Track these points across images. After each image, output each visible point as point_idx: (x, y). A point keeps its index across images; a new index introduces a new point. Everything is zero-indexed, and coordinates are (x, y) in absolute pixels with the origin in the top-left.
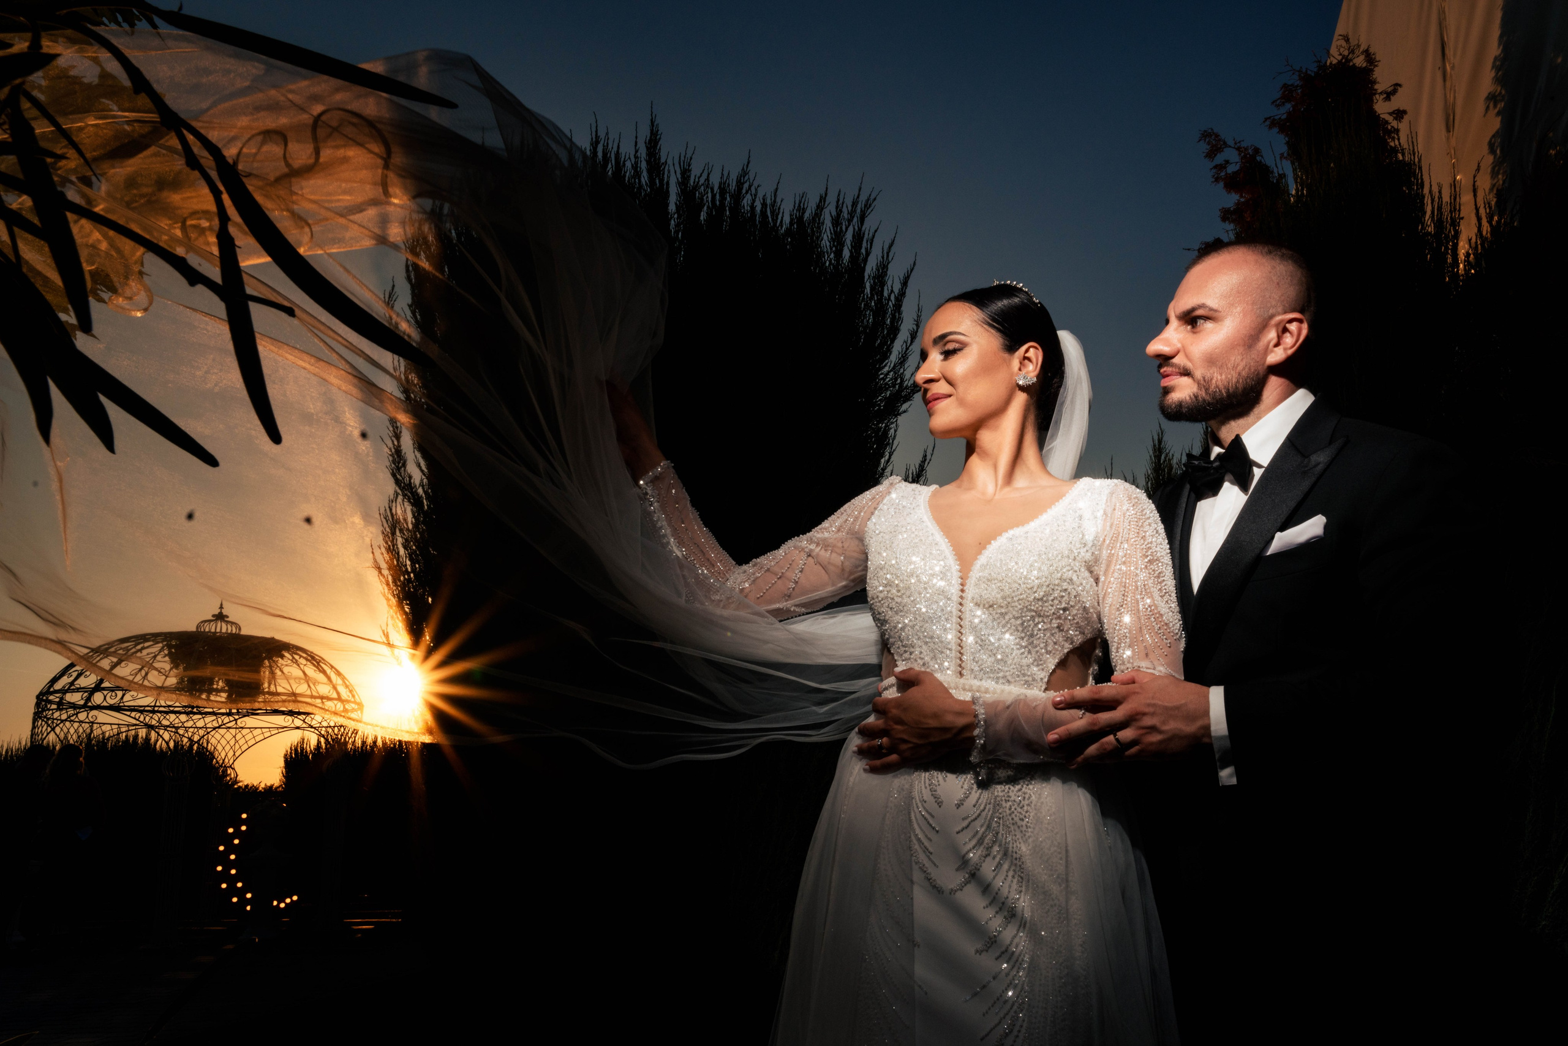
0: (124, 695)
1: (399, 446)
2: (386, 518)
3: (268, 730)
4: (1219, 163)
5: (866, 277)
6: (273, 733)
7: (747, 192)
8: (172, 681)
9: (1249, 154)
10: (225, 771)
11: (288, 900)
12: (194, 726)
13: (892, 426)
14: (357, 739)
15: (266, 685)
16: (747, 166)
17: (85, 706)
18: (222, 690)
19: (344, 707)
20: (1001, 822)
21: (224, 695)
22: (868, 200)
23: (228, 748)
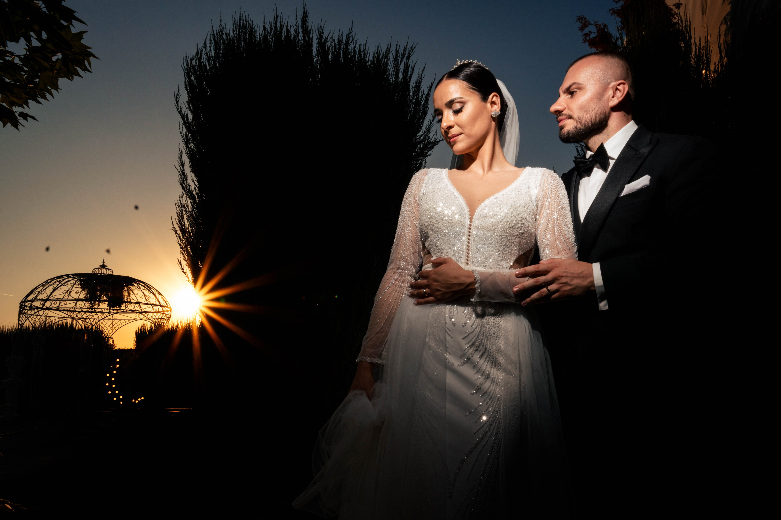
0: (60, 303)
1: (184, 170)
2: (178, 206)
3: (127, 320)
4: (586, 33)
5: (411, 88)
6: (130, 321)
7: (351, 42)
8: (82, 296)
9: (601, 28)
10: (108, 340)
11: (139, 399)
12: (93, 318)
13: (423, 162)
14: (169, 325)
15: (126, 298)
16: (352, 29)
17: (42, 309)
18: (106, 301)
19: (163, 309)
20: (484, 335)
21: (107, 303)
22: (412, 48)
23: (109, 328)
